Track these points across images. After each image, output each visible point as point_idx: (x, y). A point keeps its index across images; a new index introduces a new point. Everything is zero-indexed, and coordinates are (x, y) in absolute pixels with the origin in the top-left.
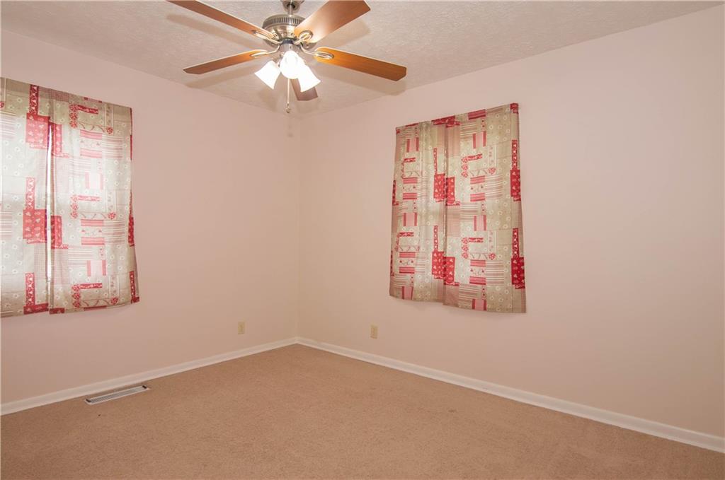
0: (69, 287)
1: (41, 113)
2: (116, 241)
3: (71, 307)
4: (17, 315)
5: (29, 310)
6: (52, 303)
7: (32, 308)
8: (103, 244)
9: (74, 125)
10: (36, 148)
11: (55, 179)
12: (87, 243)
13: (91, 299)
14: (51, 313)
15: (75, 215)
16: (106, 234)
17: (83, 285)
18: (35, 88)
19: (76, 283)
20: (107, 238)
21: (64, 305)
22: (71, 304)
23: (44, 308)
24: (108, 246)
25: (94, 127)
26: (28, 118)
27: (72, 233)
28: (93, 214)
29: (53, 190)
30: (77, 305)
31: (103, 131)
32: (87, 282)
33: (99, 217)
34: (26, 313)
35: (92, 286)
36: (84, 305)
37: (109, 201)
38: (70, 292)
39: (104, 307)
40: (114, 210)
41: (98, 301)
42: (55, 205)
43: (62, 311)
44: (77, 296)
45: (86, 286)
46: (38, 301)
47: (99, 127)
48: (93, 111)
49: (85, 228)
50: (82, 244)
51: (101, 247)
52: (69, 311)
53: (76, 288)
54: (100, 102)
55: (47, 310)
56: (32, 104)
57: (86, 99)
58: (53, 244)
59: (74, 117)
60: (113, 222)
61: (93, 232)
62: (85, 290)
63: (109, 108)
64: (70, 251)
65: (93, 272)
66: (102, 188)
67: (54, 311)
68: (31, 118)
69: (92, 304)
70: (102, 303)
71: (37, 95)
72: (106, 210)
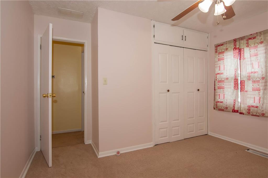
0: (246, 106)
1: (237, 47)
2: (264, 89)
3: (246, 113)
4: (231, 112)
5: (233, 111)
6: (240, 110)
7: (234, 111)
8: (260, 90)
9: (248, 46)
10: (236, 59)
11: (241, 68)
12: (254, 90)
13: (254, 112)
14: (239, 114)
15: (249, 79)
16: (261, 86)
17: (252, 106)
18: (235, 40)
19: (249, 105)
20: (261, 88)
21: (244, 112)
22: (246, 112)
23: (237, 111)
24: (262, 91)
25: (255, 44)
26: (233, 50)
27: (249, 86)
28: (255, 79)
29: (241, 72)
30: (249, 113)
31: (258, 44)
32: (253, 105)
33: (258, 79)
34: (233, 112)
35: (255, 107)
36: (251, 114)
37: (262, 72)
38: (247, 108)
39: (258, 116)
40: (264, 76)
41: (257, 113)
42: (241, 77)
43: (243, 114)
44: (249, 110)
45: (253, 106)
46: (236, 109)
47: (257, 43)
48: (254, 38)
49: (253, 84)
50: (253, 90)
51: (259, 91)
52: (245, 114)
53: (249, 107)
54: (257, 33)
55: (238, 112)
56: (234, 45)
57: (251, 35)
58: (241, 90)
59: (248, 43)
60: (264, 81)
61: (256, 85)
62: (253, 108)
63: (260, 34)
64: (248, 93)
65: (256, 102)
66: (259, 67)
67: (241, 113)
68: (235, 50)
69: (255, 114)
70: (258, 114)
71: (236, 42)
72: (260, 76)
